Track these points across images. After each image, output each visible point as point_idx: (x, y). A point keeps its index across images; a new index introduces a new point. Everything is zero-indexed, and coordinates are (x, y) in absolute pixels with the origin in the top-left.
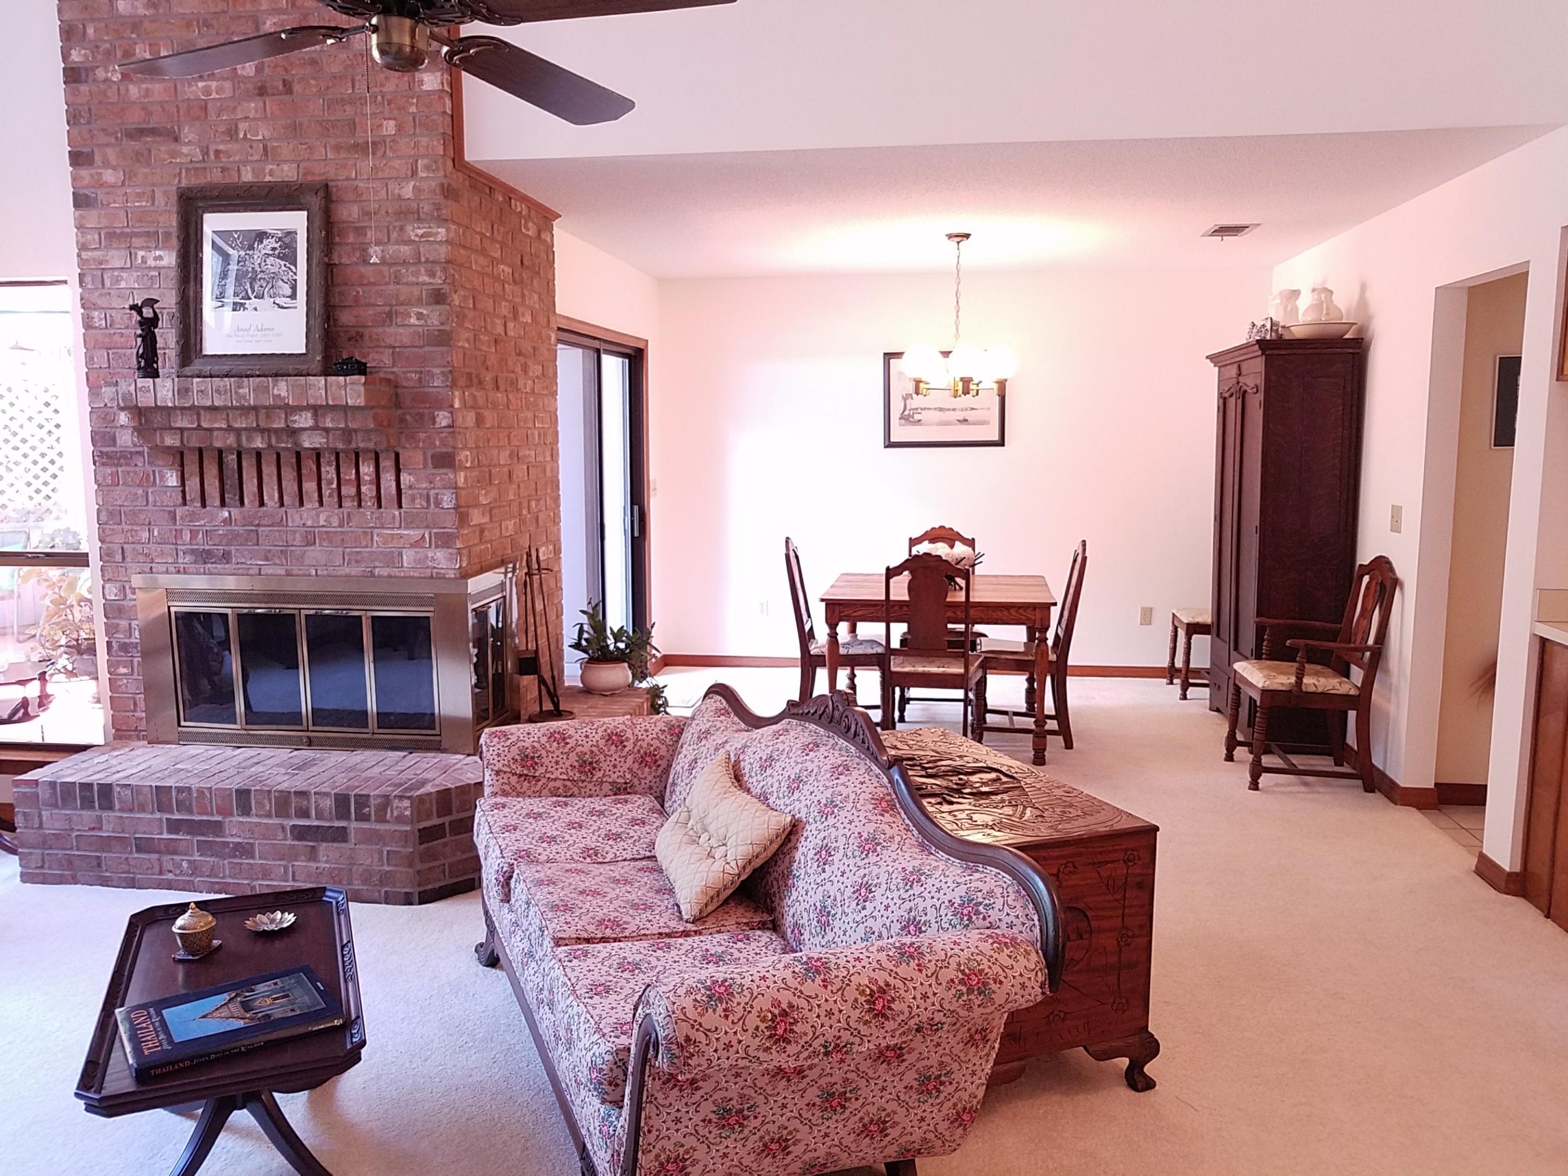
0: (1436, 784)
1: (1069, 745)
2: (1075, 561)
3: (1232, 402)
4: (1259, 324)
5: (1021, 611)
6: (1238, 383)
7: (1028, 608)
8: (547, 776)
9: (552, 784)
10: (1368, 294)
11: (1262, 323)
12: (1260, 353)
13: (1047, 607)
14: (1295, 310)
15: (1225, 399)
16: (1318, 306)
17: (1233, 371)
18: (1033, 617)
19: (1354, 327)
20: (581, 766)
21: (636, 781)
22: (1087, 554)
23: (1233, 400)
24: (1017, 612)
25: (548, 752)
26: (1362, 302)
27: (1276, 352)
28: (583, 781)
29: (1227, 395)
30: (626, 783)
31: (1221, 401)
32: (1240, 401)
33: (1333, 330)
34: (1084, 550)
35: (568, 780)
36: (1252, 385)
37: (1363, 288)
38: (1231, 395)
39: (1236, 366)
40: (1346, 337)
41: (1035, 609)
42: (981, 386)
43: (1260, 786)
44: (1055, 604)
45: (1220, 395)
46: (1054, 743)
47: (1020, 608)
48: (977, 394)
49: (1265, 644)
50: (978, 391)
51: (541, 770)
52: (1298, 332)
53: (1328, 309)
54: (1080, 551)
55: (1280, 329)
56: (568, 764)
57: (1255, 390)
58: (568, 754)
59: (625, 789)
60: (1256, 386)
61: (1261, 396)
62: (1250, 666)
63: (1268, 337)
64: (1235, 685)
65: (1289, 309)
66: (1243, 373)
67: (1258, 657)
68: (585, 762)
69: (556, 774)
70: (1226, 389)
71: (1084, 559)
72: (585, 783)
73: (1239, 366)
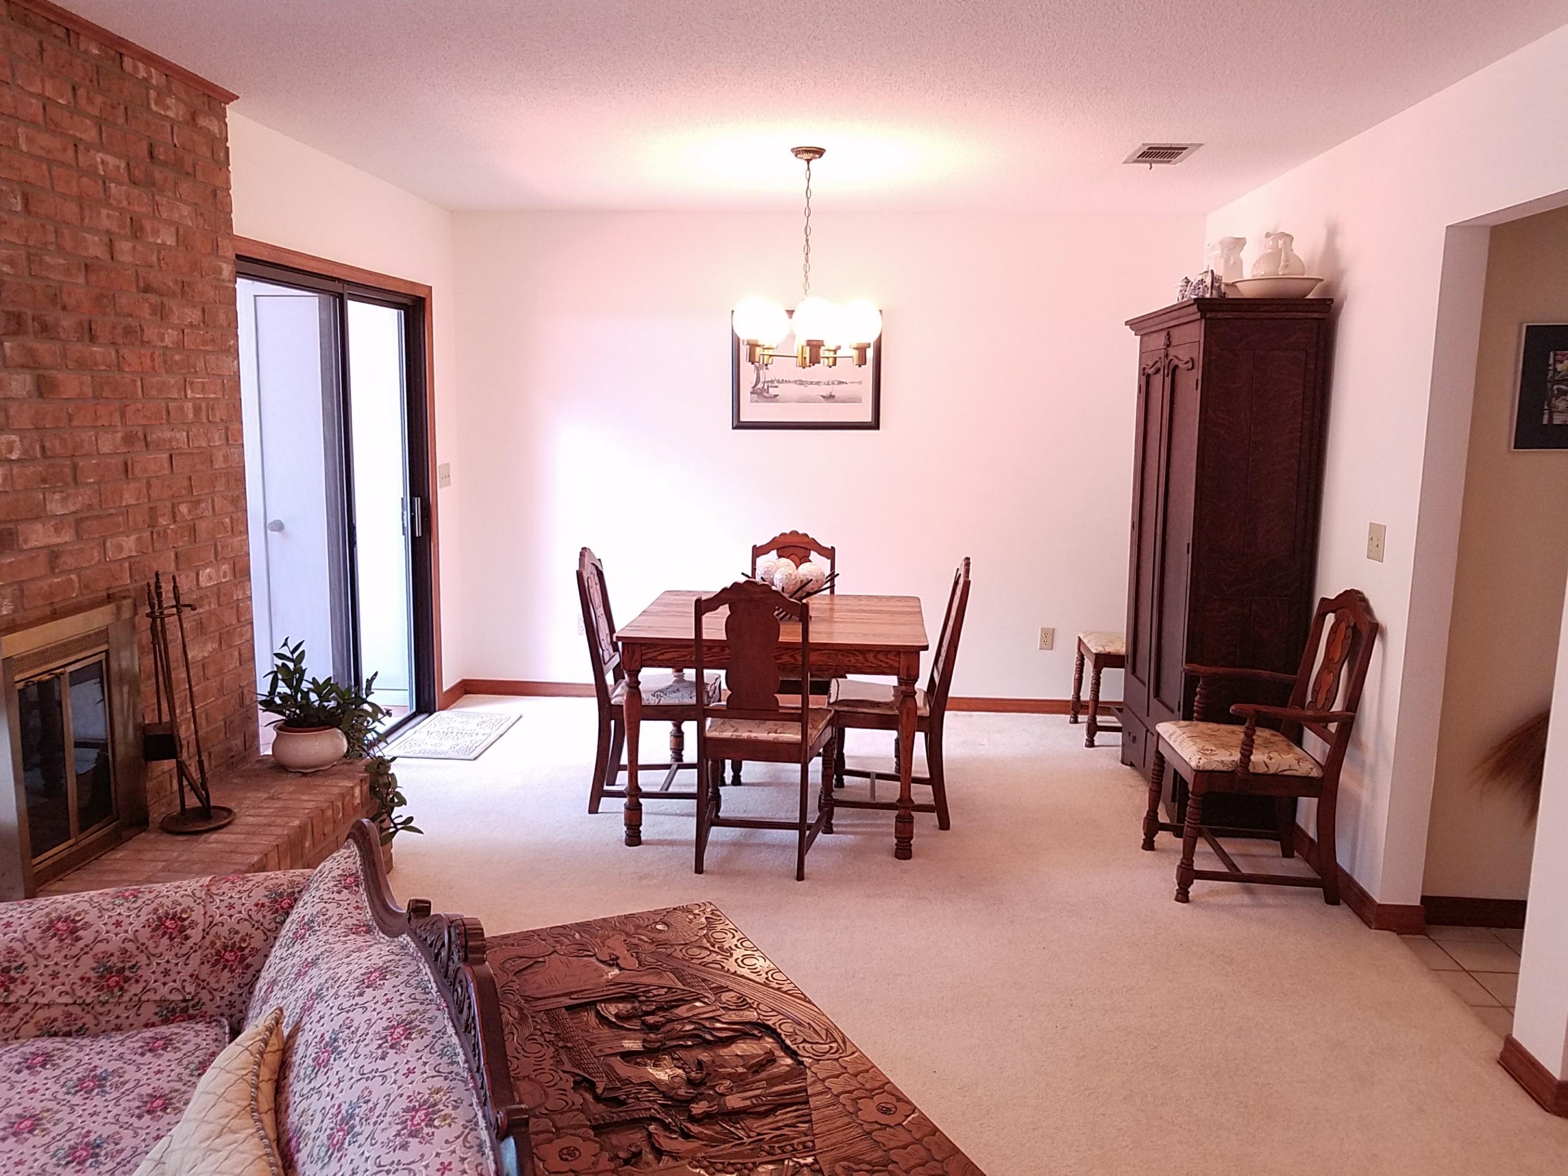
0: (1423, 898)
1: (944, 824)
2: (956, 583)
3: (1157, 381)
4: (1194, 279)
5: (880, 656)
6: (1167, 356)
7: (890, 652)
8: (33, 1000)
9: (41, 1015)
10: (1339, 241)
11: (1200, 278)
12: (1198, 315)
13: (914, 652)
14: (1239, 264)
15: (1148, 376)
16: (1275, 255)
17: (1159, 341)
18: (896, 665)
19: (1319, 284)
20: (101, 977)
21: (205, 995)
22: (971, 577)
23: (1159, 377)
24: (875, 657)
25: (37, 957)
26: (1331, 252)
27: (1220, 315)
28: (104, 1003)
29: (1151, 371)
30: (184, 1000)
31: (1144, 378)
32: (1168, 380)
33: (1294, 288)
34: (967, 572)
35: (74, 1003)
36: (1186, 359)
37: (1332, 233)
38: (1158, 371)
39: (1164, 333)
40: (1308, 297)
41: (899, 653)
42: (839, 353)
43: (1190, 898)
44: (926, 648)
45: (1143, 372)
46: (925, 823)
47: (879, 652)
48: (835, 364)
49: (1197, 698)
50: (835, 359)
51: (21, 991)
52: (1247, 290)
53: (1287, 261)
54: (962, 572)
55: (1223, 286)
56: (75, 975)
57: (1190, 365)
58: (77, 958)
59: (186, 1009)
60: (1192, 360)
61: (1198, 373)
62: (1179, 732)
63: (1208, 296)
64: (1158, 752)
65: (1232, 261)
66: (1174, 343)
67: (1187, 717)
68: (109, 969)
69: (52, 995)
70: (1151, 364)
71: (967, 584)
72: (107, 1007)
73: (1168, 334)
